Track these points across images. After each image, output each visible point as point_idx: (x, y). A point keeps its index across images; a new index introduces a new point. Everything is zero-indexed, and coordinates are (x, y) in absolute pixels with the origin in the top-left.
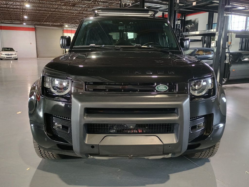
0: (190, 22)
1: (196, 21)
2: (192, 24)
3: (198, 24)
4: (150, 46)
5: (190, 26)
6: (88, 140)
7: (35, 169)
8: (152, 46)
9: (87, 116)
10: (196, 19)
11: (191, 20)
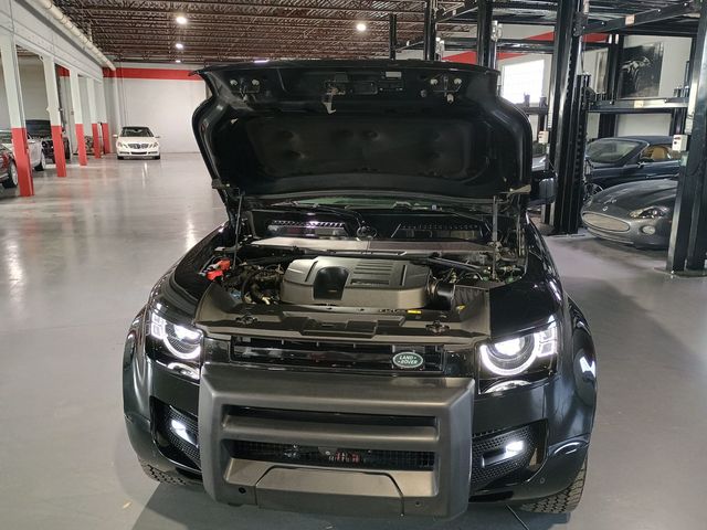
0: (637, 52)
1: (656, 51)
2: (642, 60)
3: (660, 58)
4: (434, 207)
5: (636, 65)
6: (233, 473)
7: (142, 508)
8: (438, 207)
9: (229, 421)
10: (656, 44)
11: (639, 48)
